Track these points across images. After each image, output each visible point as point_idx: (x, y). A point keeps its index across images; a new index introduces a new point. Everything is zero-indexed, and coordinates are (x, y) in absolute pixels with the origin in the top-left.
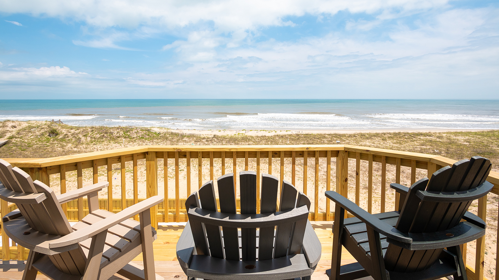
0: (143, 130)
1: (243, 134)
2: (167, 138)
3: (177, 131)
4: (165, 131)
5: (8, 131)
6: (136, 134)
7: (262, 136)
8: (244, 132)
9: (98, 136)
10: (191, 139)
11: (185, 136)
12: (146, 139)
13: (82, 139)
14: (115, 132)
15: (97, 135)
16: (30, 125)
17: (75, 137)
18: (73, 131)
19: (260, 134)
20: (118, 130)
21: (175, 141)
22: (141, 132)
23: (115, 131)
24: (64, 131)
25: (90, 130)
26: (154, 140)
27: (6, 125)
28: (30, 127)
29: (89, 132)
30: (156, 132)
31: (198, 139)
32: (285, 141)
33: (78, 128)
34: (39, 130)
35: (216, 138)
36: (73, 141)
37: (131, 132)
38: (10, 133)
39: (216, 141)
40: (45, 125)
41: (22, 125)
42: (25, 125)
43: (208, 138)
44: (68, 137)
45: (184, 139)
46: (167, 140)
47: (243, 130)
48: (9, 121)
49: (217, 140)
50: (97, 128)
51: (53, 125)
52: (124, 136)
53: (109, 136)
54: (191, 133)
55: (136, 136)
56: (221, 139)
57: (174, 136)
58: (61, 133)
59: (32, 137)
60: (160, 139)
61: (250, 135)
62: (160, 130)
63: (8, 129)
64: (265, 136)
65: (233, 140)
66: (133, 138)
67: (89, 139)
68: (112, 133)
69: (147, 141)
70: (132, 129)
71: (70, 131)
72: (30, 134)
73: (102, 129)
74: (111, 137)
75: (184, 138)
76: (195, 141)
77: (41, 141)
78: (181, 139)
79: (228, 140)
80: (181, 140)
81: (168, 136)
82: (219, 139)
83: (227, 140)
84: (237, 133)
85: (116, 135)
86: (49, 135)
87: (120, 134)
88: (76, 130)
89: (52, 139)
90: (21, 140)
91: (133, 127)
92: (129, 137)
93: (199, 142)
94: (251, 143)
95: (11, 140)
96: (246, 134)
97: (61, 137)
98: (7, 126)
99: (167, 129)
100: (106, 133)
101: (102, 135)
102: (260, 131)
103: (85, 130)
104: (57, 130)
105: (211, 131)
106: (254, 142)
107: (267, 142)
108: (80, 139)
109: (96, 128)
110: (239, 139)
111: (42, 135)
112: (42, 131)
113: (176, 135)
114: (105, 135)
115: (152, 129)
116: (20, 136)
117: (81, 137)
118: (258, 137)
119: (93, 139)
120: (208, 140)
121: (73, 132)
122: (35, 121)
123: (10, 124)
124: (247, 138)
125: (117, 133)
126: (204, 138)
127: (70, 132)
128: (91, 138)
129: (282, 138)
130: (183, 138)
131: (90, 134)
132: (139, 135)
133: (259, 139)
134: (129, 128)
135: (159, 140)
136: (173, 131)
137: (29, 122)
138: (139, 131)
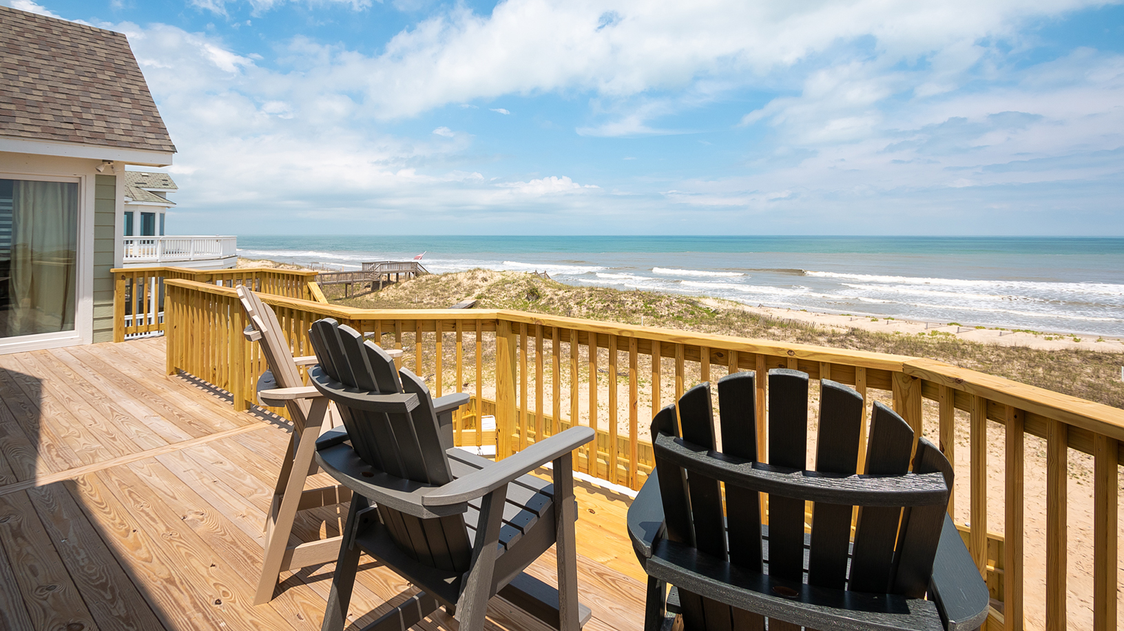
0: (682, 302)
1: (948, 334)
2: (730, 325)
3: (755, 311)
4: (730, 307)
5: (477, 285)
6: (666, 308)
7: (1013, 348)
8: (953, 330)
9: (600, 306)
10: (788, 333)
11: (774, 324)
12: (686, 322)
13: (574, 309)
14: (629, 302)
15: (598, 305)
16: (504, 277)
17: (564, 305)
18: (561, 293)
19: (1008, 341)
20: (633, 298)
21: (748, 332)
22: (678, 304)
23: (629, 299)
24: (549, 292)
25: (587, 293)
26: (703, 326)
27: (476, 275)
28: (504, 282)
29: (586, 298)
30: (708, 308)
31: (809, 334)
32: (1109, 372)
33: (569, 289)
34: (515, 287)
35: (857, 337)
36: (560, 311)
37: (658, 303)
38: (479, 290)
39: (855, 344)
40: (523, 279)
41: (494, 278)
42: (498, 278)
43: (834, 334)
44: (553, 303)
45: (770, 331)
46: (730, 328)
47: (951, 324)
48: (479, 269)
49: (860, 342)
50: (599, 291)
51: (534, 279)
52: (644, 310)
53: (617, 309)
54: (789, 318)
55: (667, 313)
56: (872, 341)
57: (748, 322)
58: (544, 295)
59: (505, 299)
60: (715, 324)
61: (971, 340)
62: (720, 304)
63: (477, 282)
64: (1027, 349)
65: (910, 348)
66: (662, 316)
67: (584, 310)
68: (622, 303)
69: (687, 325)
70: (660, 298)
71: (556, 292)
72: (503, 293)
73: (607, 293)
74: (621, 310)
75: (770, 328)
76: (798, 339)
77: (516, 306)
78: (764, 329)
79: (893, 345)
80: (764, 332)
81: (735, 319)
82: (866, 340)
83: (890, 345)
84: (930, 331)
85: (631, 307)
86: (527, 298)
87: (636, 306)
88: (566, 292)
89: (531, 305)
90: (491, 301)
91: (662, 294)
92: (653, 313)
93: (808, 341)
94: (969, 362)
95: (479, 300)
96: (958, 337)
97: (543, 302)
98: (476, 278)
99: (735, 304)
100: (613, 302)
101: (606, 304)
102: (1014, 331)
103: (579, 293)
104: (539, 290)
105: (848, 318)
106: (979, 361)
107: (1033, 367)
108: (570, 308)
109: (596, 291)
110: (930, 348)
111: (518, 296)
112: (519, 289)
113: (754, 318)
114: (612, 305)
115: (702, 300)
116: (490, 295)
117: (572, 305)
118: (996, 347)
119: (591, 312)
120: (833, 339)
121: (561, 296)
122: (510, 273)
123: (480, 275)
124: (959, 348)
125: (633, 304)
126: (822, 334)
127: (556, 295)
128: (587, 309)
129: (1095, 361)
130: (768, 328)
131: (586, 301)
132: (672, 311)
133: (1003, 354)
134: (655, 296)
135: (714, 327)
136: (747, 309)
137: (504, 273)
138: (673, 302)
